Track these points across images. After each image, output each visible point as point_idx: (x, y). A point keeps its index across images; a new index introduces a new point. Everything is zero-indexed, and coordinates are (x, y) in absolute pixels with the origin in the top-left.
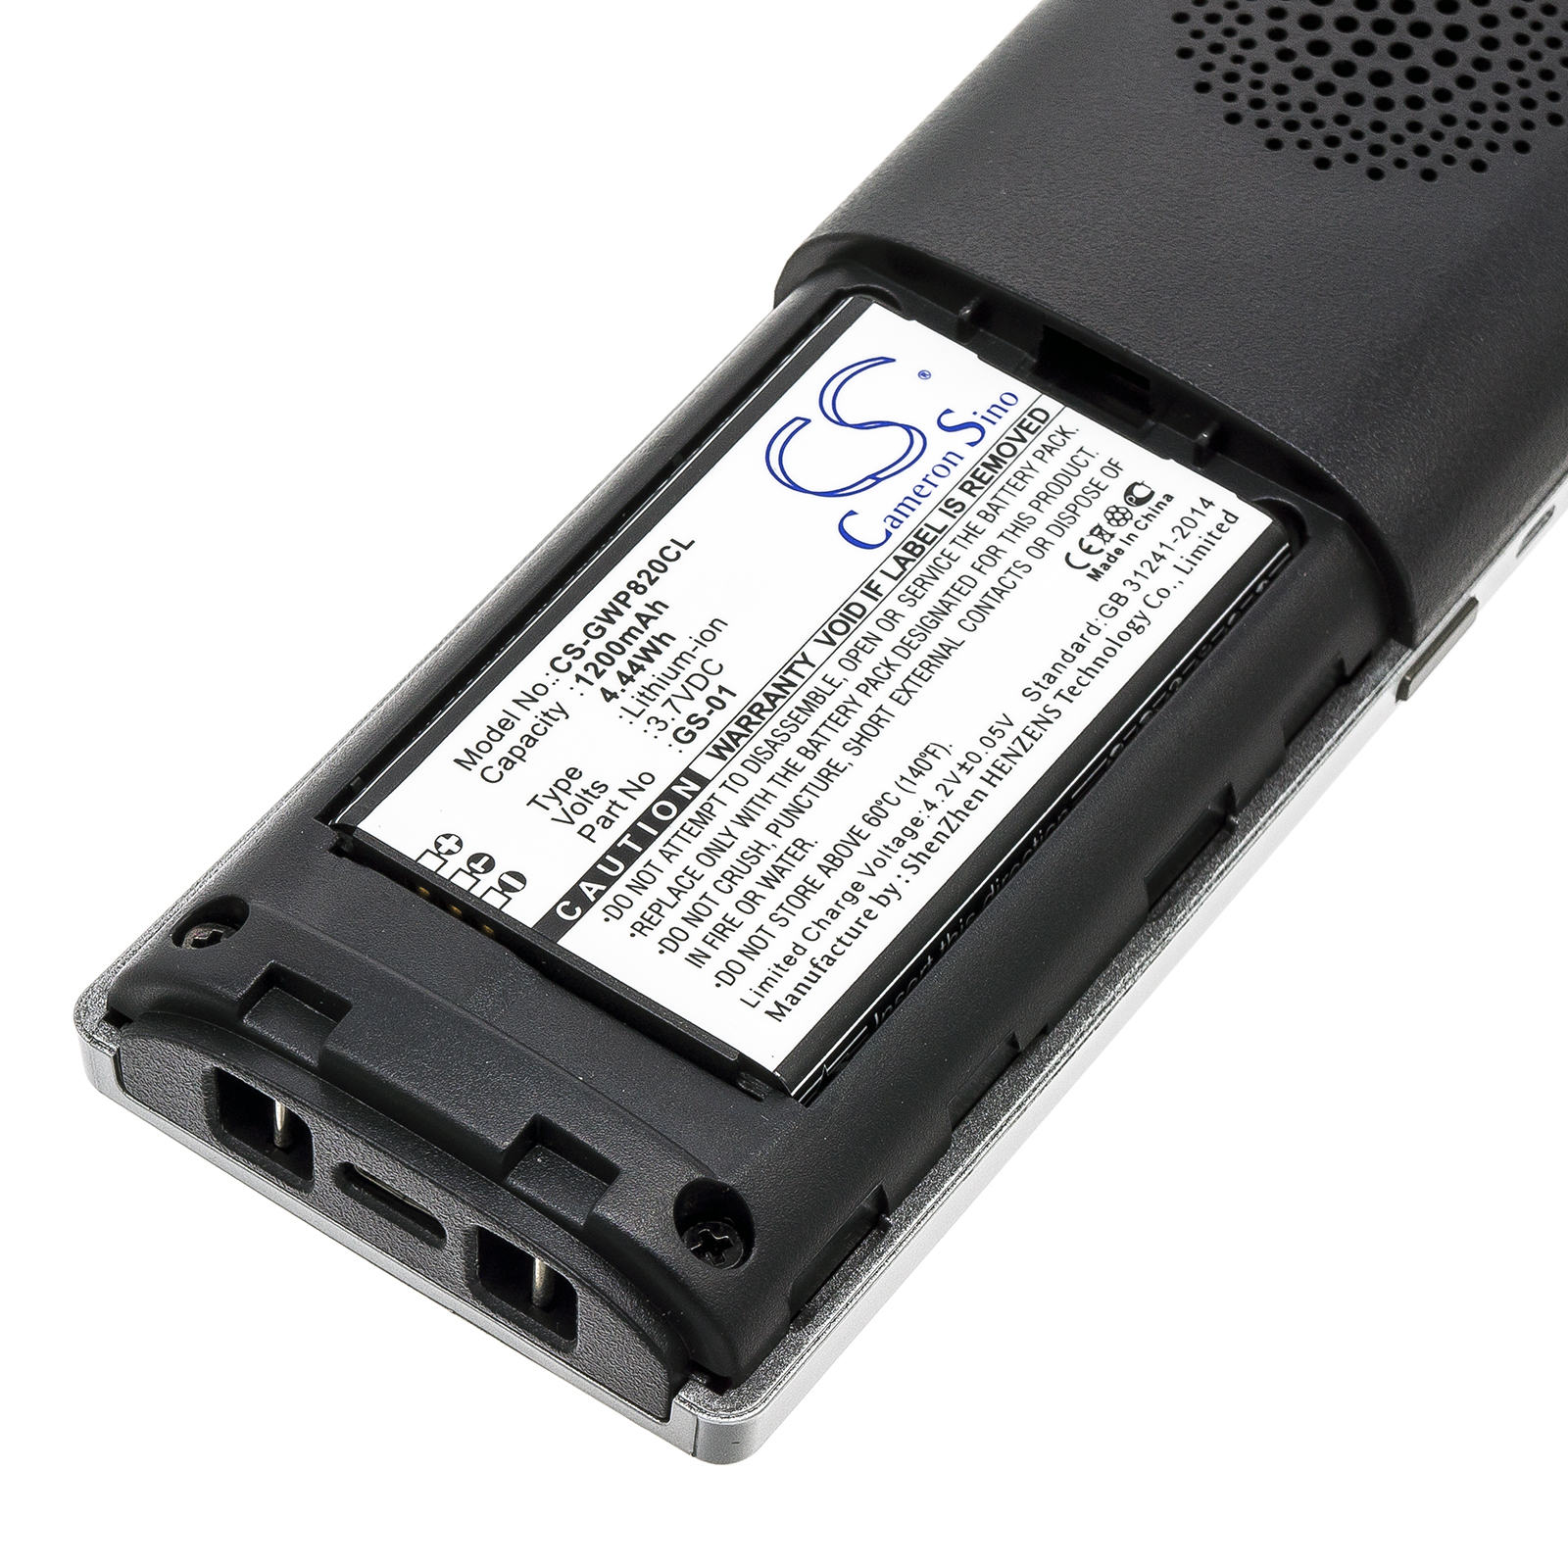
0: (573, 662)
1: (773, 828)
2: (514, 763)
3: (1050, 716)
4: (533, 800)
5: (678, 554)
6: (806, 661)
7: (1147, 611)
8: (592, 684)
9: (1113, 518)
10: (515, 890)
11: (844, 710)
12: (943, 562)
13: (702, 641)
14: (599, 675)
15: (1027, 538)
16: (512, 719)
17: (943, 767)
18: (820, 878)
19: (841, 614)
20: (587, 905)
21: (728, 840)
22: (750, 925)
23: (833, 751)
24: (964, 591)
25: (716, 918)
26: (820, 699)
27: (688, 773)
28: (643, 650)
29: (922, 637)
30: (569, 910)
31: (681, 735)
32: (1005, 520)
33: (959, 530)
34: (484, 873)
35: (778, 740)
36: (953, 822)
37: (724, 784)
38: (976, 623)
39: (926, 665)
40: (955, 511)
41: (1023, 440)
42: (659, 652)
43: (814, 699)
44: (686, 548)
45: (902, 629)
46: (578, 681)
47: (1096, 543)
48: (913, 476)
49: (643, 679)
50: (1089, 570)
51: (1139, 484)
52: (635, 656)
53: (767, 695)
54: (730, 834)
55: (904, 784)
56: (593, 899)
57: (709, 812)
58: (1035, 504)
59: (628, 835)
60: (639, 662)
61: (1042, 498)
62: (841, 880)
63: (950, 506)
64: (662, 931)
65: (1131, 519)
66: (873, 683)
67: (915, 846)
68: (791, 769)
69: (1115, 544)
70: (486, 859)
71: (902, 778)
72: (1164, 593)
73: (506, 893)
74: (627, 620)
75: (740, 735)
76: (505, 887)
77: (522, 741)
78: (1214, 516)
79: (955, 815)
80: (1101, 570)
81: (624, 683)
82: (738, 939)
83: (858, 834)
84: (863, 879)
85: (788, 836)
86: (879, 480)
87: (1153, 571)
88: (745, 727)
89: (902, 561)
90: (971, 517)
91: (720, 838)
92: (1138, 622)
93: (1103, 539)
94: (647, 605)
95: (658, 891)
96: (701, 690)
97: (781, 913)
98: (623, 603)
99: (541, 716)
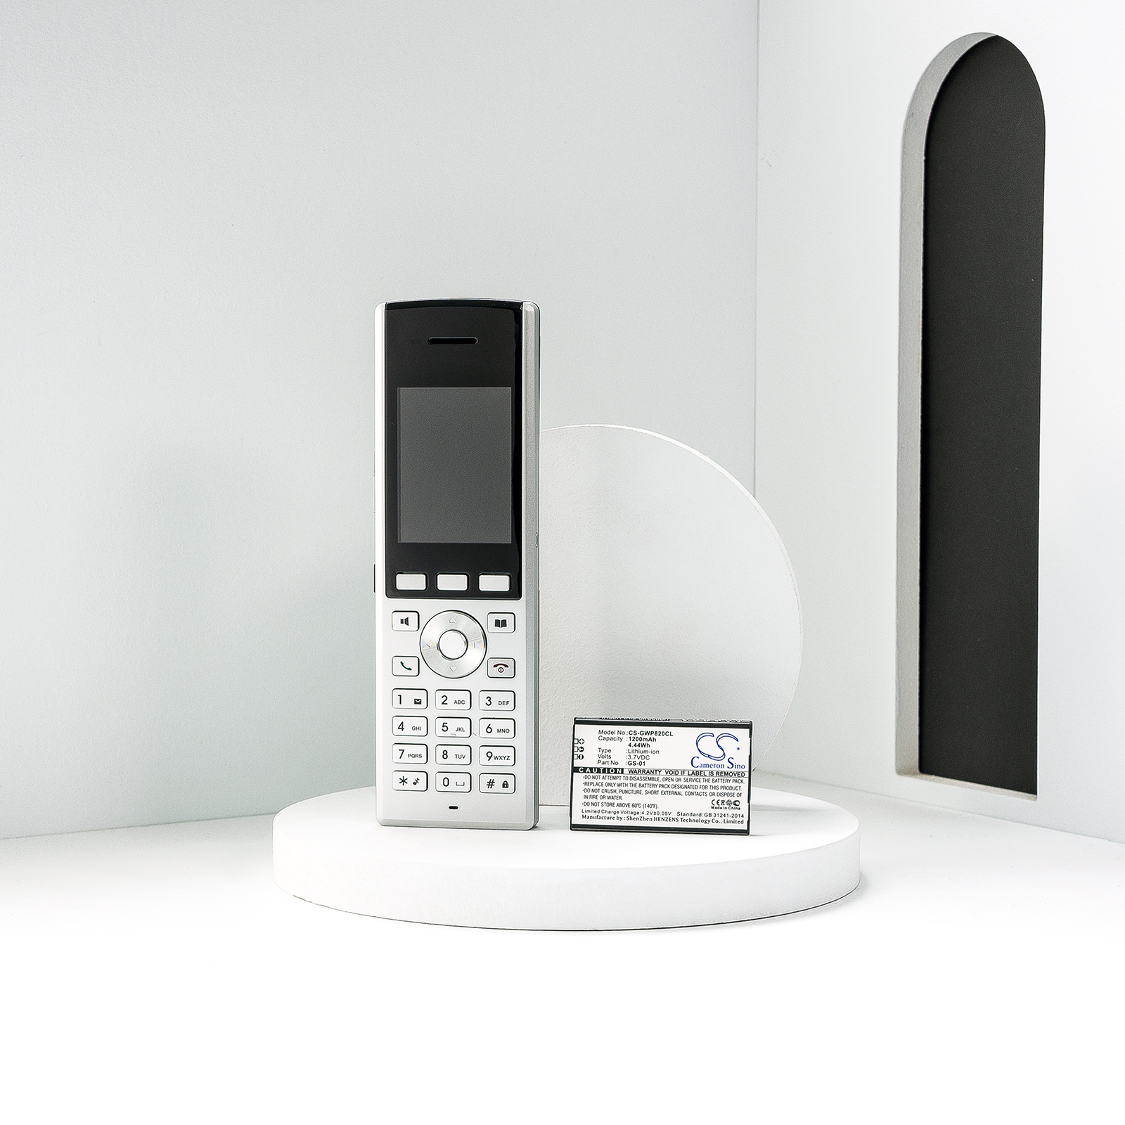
9: (728, 802)
15: (713, 791)
17: (653, 810)
20: (584, 772)
22: (598, 801)
23: (643, 789)
25: (596, 794)
27: (622, 769)
30: (581, 770)
32: (715, 784)
33: (706, 778)
36: (642, 819)
40: (711, 775)
41: (735, 776)
45: (679, 783)
47: (720, 803)
49: (637, 748)
61: (724, 788)
62: (617, 809)
64: (587, 787)
66: (663, 786)
67: (633, 816)
68: (635, 785)
69: (722, 806)
72: (717, 821)
74: (648, 737)
78: (741, 819)
82: (594, 801)
90: (711, 778)
93: (722, 803)
95: (595, 781)
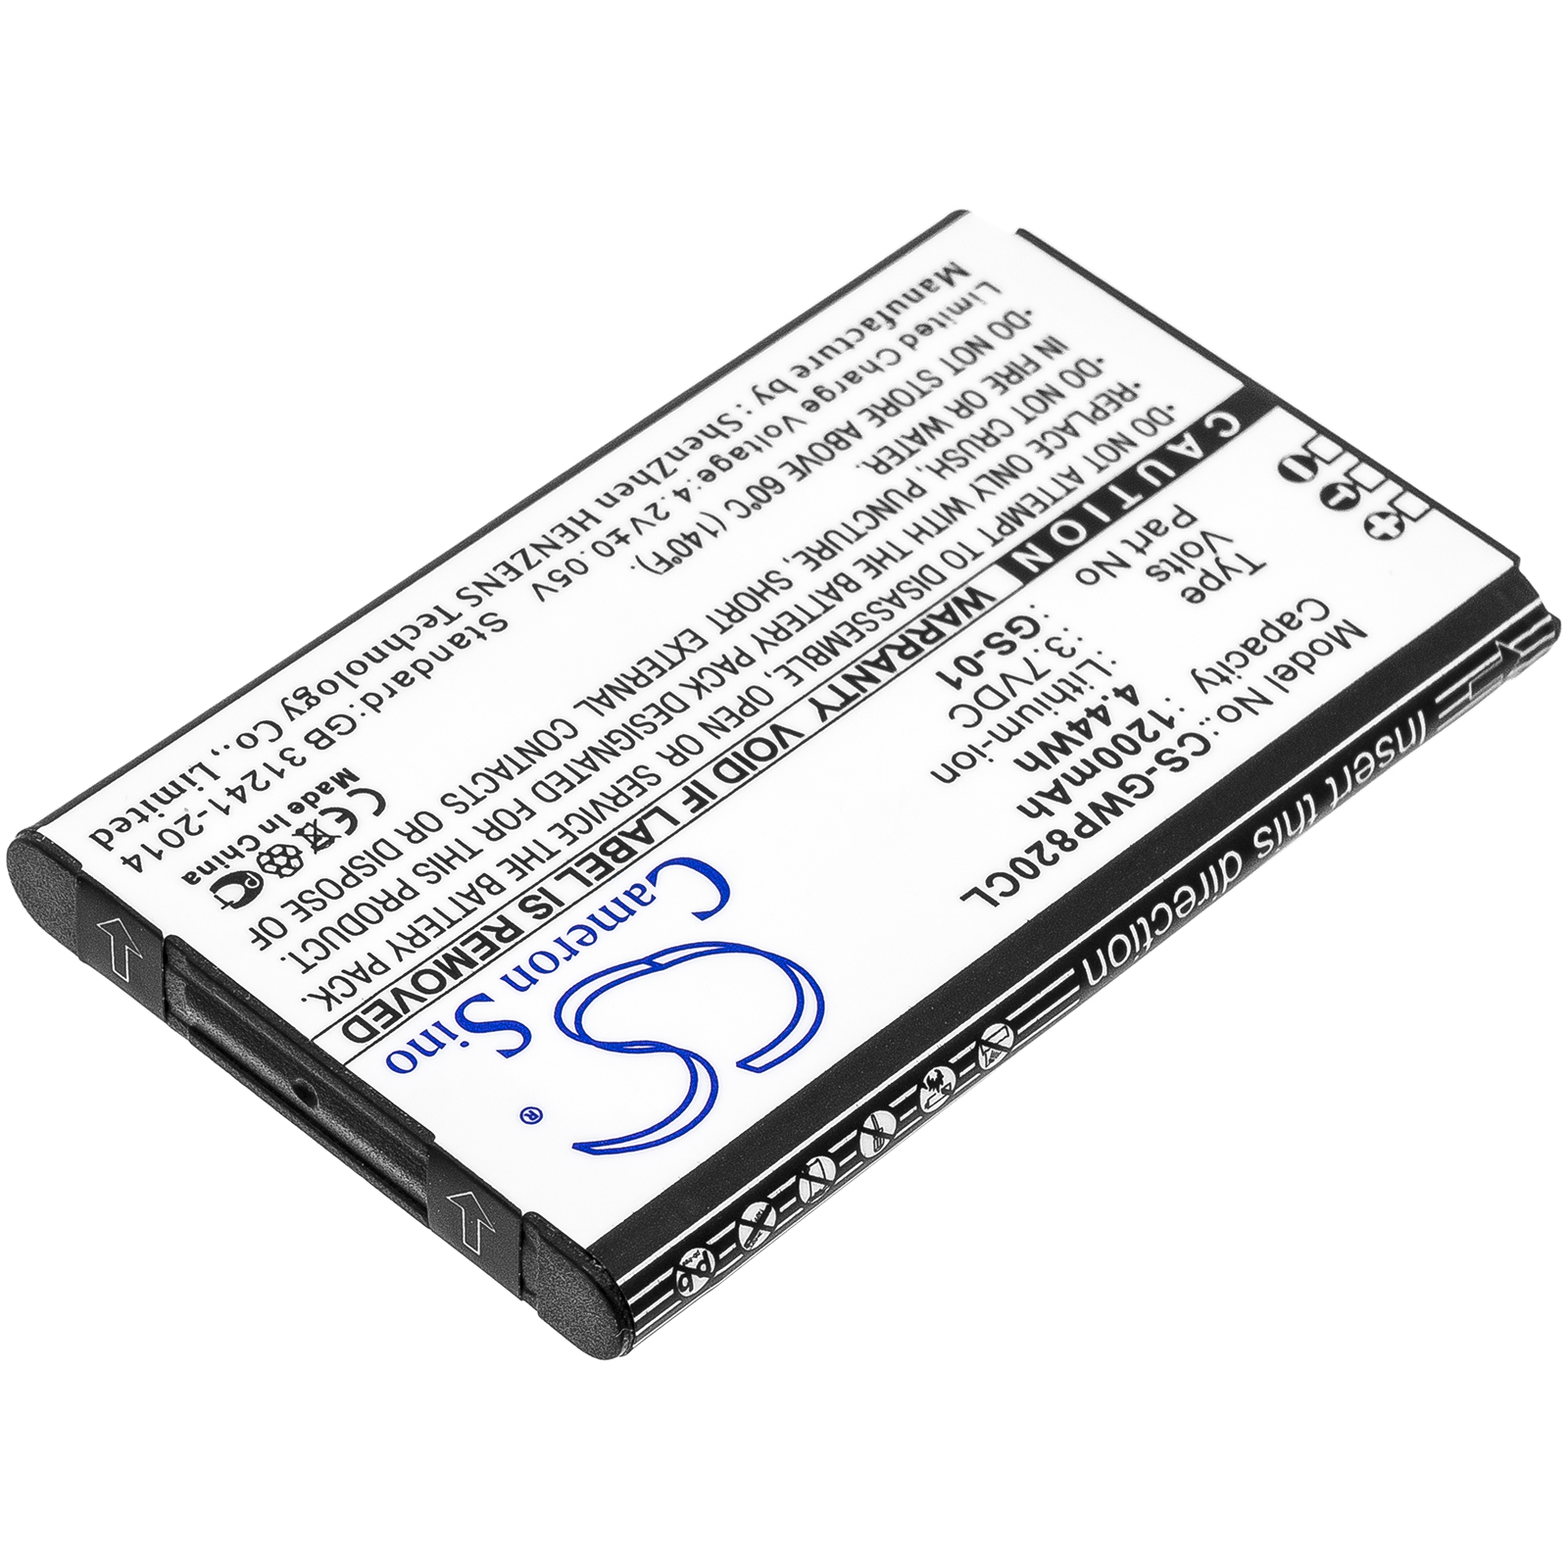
0: (1174, 746)
1: (916, 491)
2: (1280, 620)
3: (475, 591)
4: (1256, 569)
5: (989, 882)
6: (822, 709)
7: (281, 718)
8: (1152, 713)
9: (289, 858)
10: (1298, 458)
11: (779, 634)
12: (577, 825)
13: (974, 754)
14: (1139, 724)
15: (435, 844)
16: (1276, 678)
17: (653, 541)
18: (862, 423)
19: (754, 768)
20: (1197, 429)
21: (984, 484)
22: (973, 378)
23: (808, 581)
24: (556, 779)
25: (1017, 392)
26: (812, 653)
27: (1025, 576)
28: (1066, 751)
29: (637, 720)
30: (1222, 424)
31: (1028, 628)
32: (461, 877)
33: (540, 870)
34: (1337, 484)
35: (886, 605)
36: (655, 471)
37: (976, 556)
38: (551, 730)
39: (642, 681)
40: (537, 898)
41: (397, 993)
42: (1044, 746)
43: (820, 654)
44: (976, 891)
45: (666, 735)
46: (1172, 719)
47: (328, 825)
48: (590, 960)
49: (1074, 711)
50: (353, 785)
51: (231, 903)
52: (1080, 744)
53: (891, 668)
54: (980, 492)
55: (713, 525)
56: (1188, 437)
57: (1003, 523)
58: (407, 893)
59: (1125, 507)
60: (1075, 735)
61: (392, 901)
62: (832, 416)
63: (543, 907)
64: (1095, 386)
65: (261, 854)
66: (728, 666)
67: (721, 447)
68: (875, 565)
69: (297, 821)
70: (1334, 501)
71: (715, 534)
72: (247, 741)
73: (1309, 455)
74: (1084, 796)
75: (941, 618)
76: (1309, 462)
77: (1265, 648)
78: (126, 844)
79: (650, 478)
80: (333, 784)
81: (1102, 708)
82: (993, 362)
83: (796, 470)
84: (803, 414)
85: (897, 479)
86: (648, 960)
87: (253, 774)
88: (931, 628)
89: (640, 834)
90: (514, 887)
91: (993, 488)
92: (301, 705)
93: (316, 829)
94: (1051, 814)
95: (1092, 435)
96: (987, 687)
97: (925, 386)
98: (1086, 821)
99: (1232, 677)
